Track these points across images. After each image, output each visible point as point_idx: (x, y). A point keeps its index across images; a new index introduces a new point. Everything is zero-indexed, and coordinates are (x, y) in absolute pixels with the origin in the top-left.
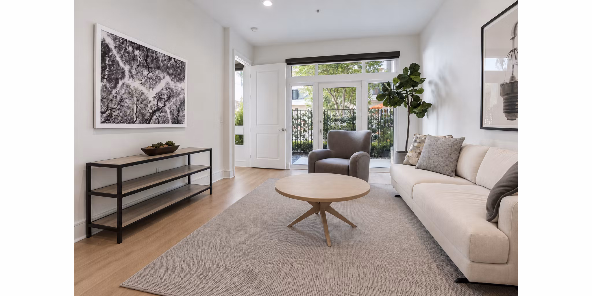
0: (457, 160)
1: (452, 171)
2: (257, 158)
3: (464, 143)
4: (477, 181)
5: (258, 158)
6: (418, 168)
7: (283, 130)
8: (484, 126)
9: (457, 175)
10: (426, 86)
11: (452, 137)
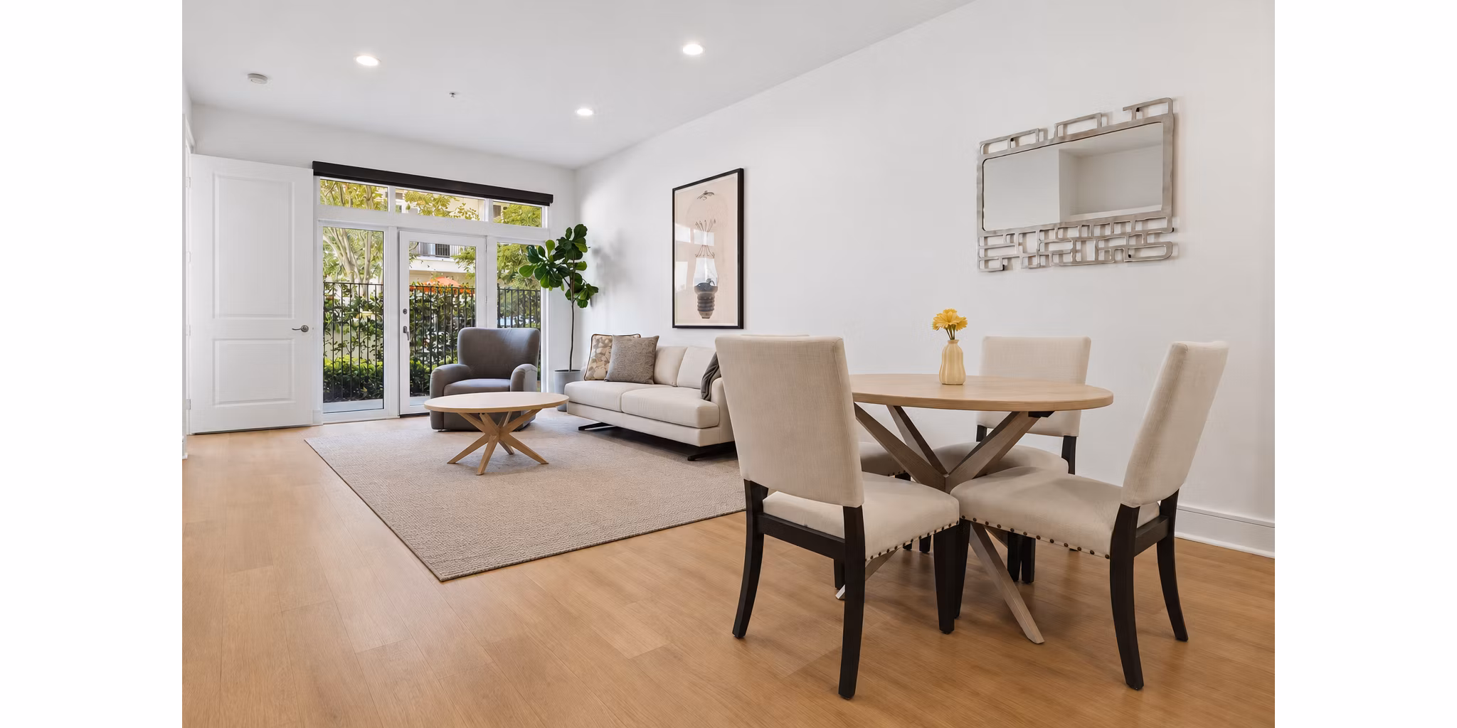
0: (654, 365)
1: (650, 379)
2: (214, 404)
3: (659, 344)
4: (679, 381)
5: (221, 403)
6: (608, 381)
7: (305, 329)
8: (676, 324)
9: (656, 383)
10: (587, 257)
11: (640, 337)
